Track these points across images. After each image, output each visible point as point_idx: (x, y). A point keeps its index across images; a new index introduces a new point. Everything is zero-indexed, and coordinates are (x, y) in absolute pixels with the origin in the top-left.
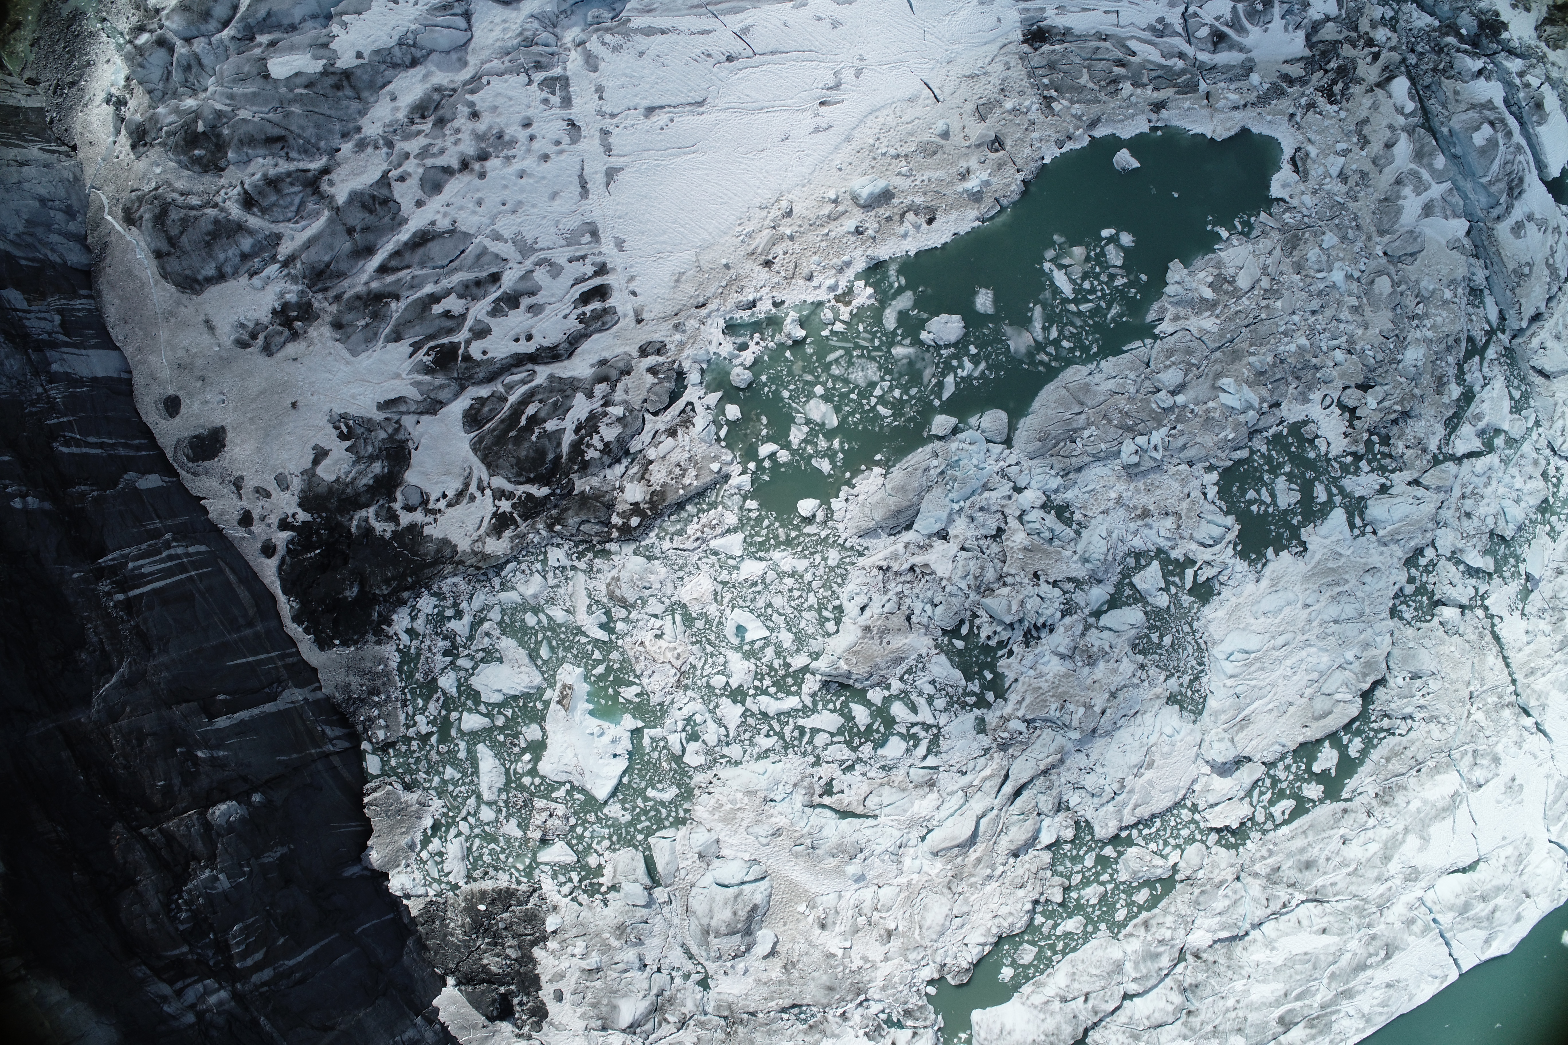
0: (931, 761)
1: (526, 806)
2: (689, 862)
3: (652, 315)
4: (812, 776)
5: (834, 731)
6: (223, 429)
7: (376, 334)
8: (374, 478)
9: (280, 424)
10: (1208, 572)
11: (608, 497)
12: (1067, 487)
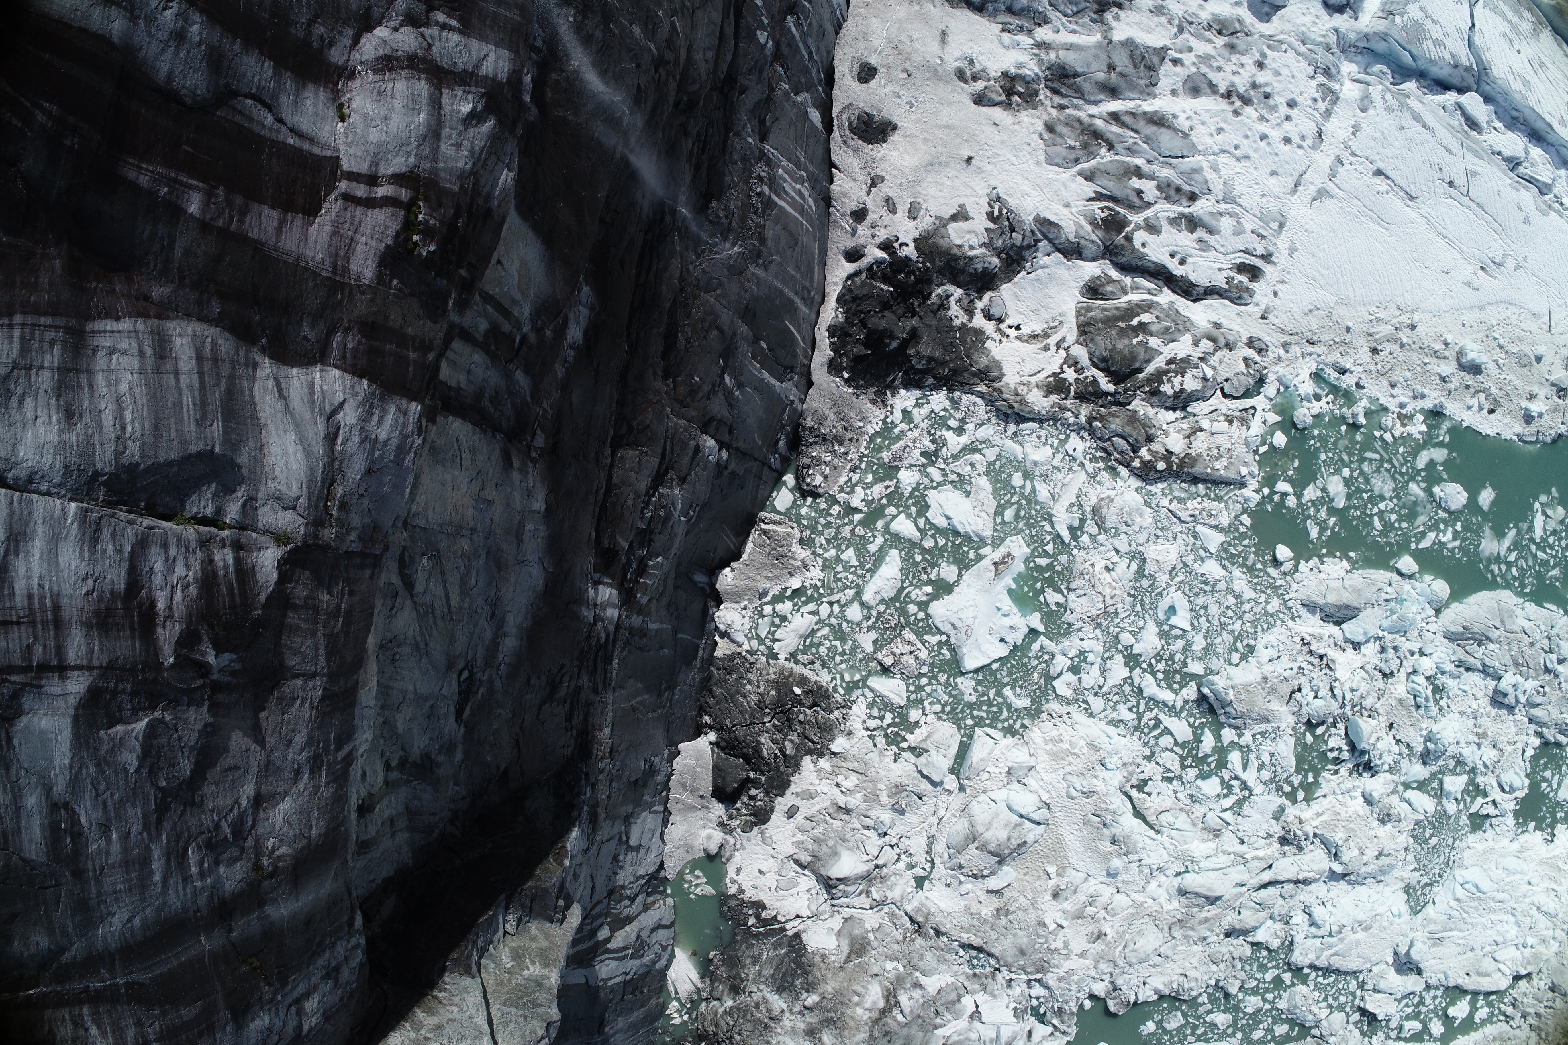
0: (1228, 816)
2: (997, 771)
3: (1276, 321)
4: (1139, 766)
6: (895, 128)
7: (1077, 161)
8: (985, 269)
9: (947, 164)
10: (1490, 810)
11: (1153, 431)
12: (1453, 676)
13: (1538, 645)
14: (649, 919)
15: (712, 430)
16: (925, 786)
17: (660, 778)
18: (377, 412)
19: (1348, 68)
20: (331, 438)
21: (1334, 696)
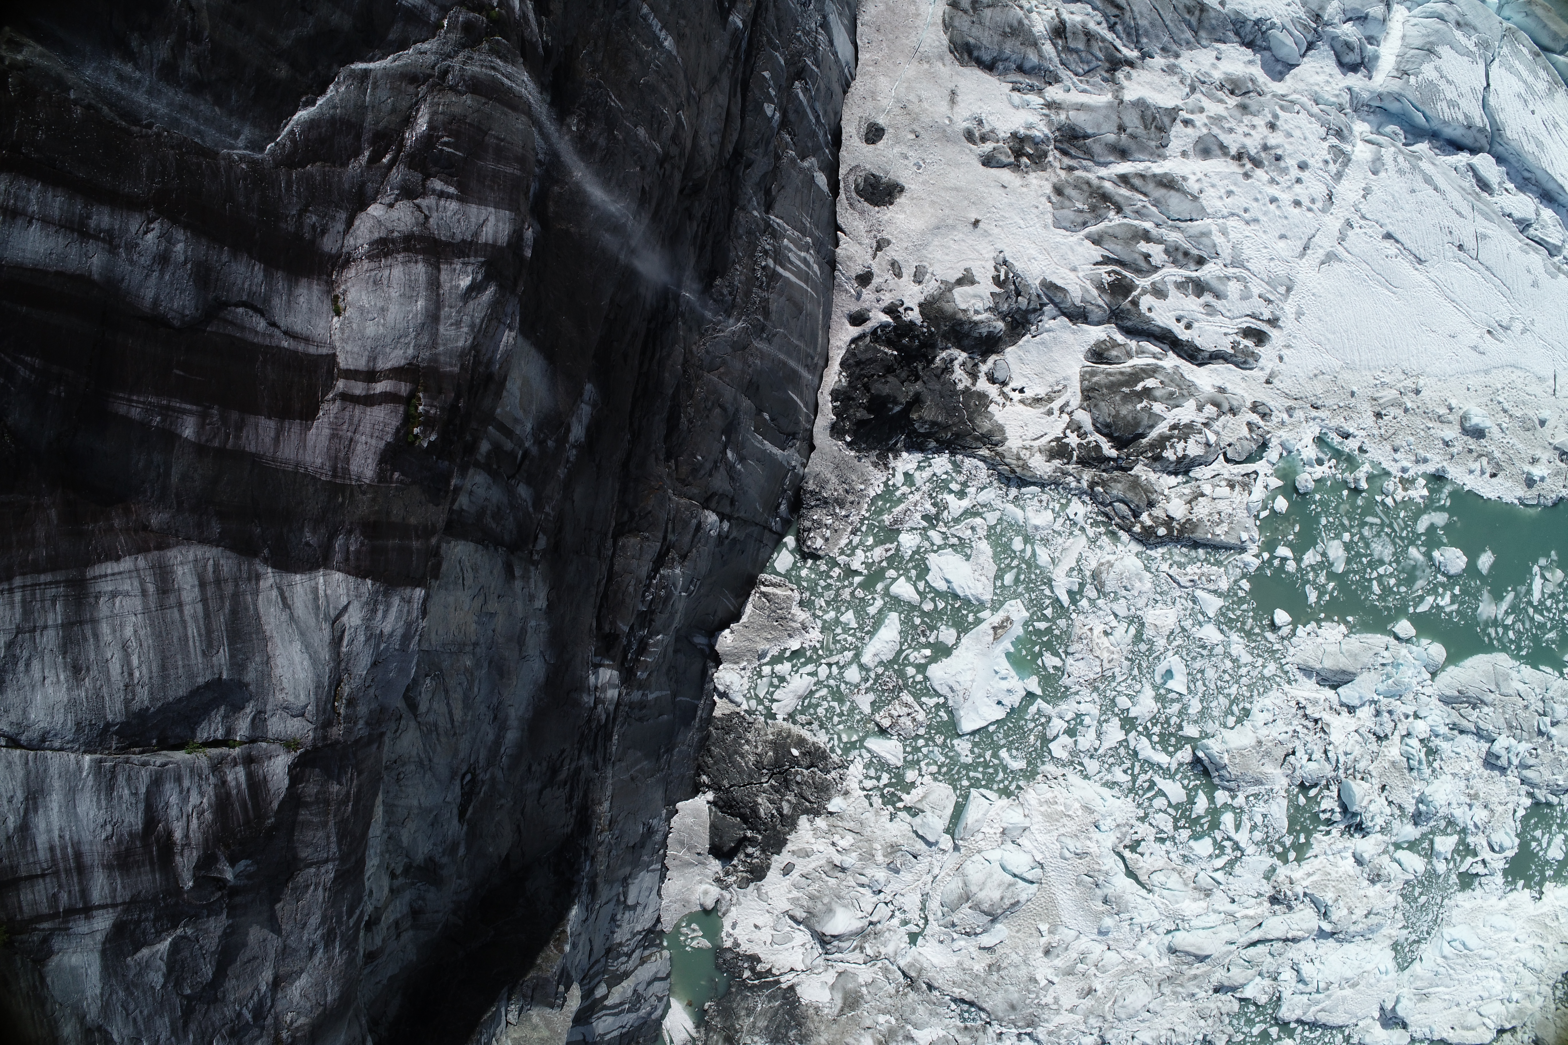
0: (1219, 876)
1: (893, 691)
2: (992, 831)
3: (1281, 386)
4: (1132, 827)
5: (1174, 803)
6: (902, 190)
7: (1085, 224)
8: (990, 333)
9: (954, 227)
10: (1479, 869)
11: (1154, 496)
12: (1446, 739)
13: (1532, 708)
14: (645, 973)
15: (713, 504)
16: (920, 846)
17: (658, 837)
18: (381, 608)
19: (1361, 128)
20: (336, 641)
21: (1328, 759)
